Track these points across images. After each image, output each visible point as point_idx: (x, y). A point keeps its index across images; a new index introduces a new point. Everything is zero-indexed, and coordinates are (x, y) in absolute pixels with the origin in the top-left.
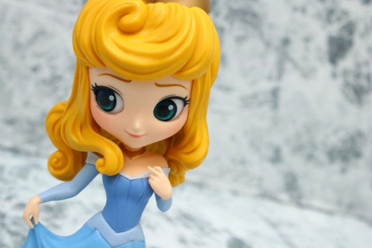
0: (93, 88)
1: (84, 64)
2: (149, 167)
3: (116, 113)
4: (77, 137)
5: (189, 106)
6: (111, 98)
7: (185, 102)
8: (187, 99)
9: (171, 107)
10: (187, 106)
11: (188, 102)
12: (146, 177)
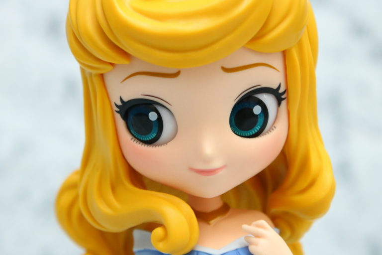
0: (118, 110)
1: (94, 72)
2: (245, 226)
3: (166, 143)
4: (109, 205)
5: (288, 103)
6: (153, 116)
7: (279, 96)
8: (281, 91)
9: (257, 110)
10: (284, 103)
11: (283, 97)
12: (243, 246)
